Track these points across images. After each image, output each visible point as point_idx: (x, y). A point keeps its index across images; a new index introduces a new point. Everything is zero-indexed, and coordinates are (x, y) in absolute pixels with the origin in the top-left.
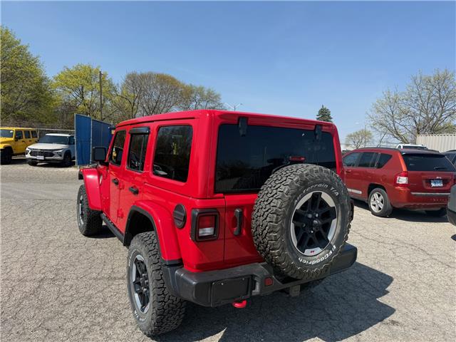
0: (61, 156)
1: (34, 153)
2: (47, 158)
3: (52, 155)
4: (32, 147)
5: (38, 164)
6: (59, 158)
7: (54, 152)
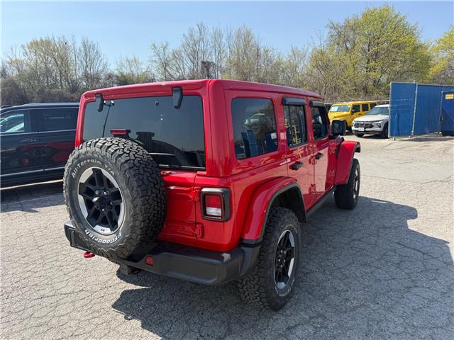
0: (380, 127)
1: (357, 125)
2: (367, 129)
3: (371, 126)
4: (356, 119)
5: (365, 135)
6: (378, 129)
7: (373, 124)
